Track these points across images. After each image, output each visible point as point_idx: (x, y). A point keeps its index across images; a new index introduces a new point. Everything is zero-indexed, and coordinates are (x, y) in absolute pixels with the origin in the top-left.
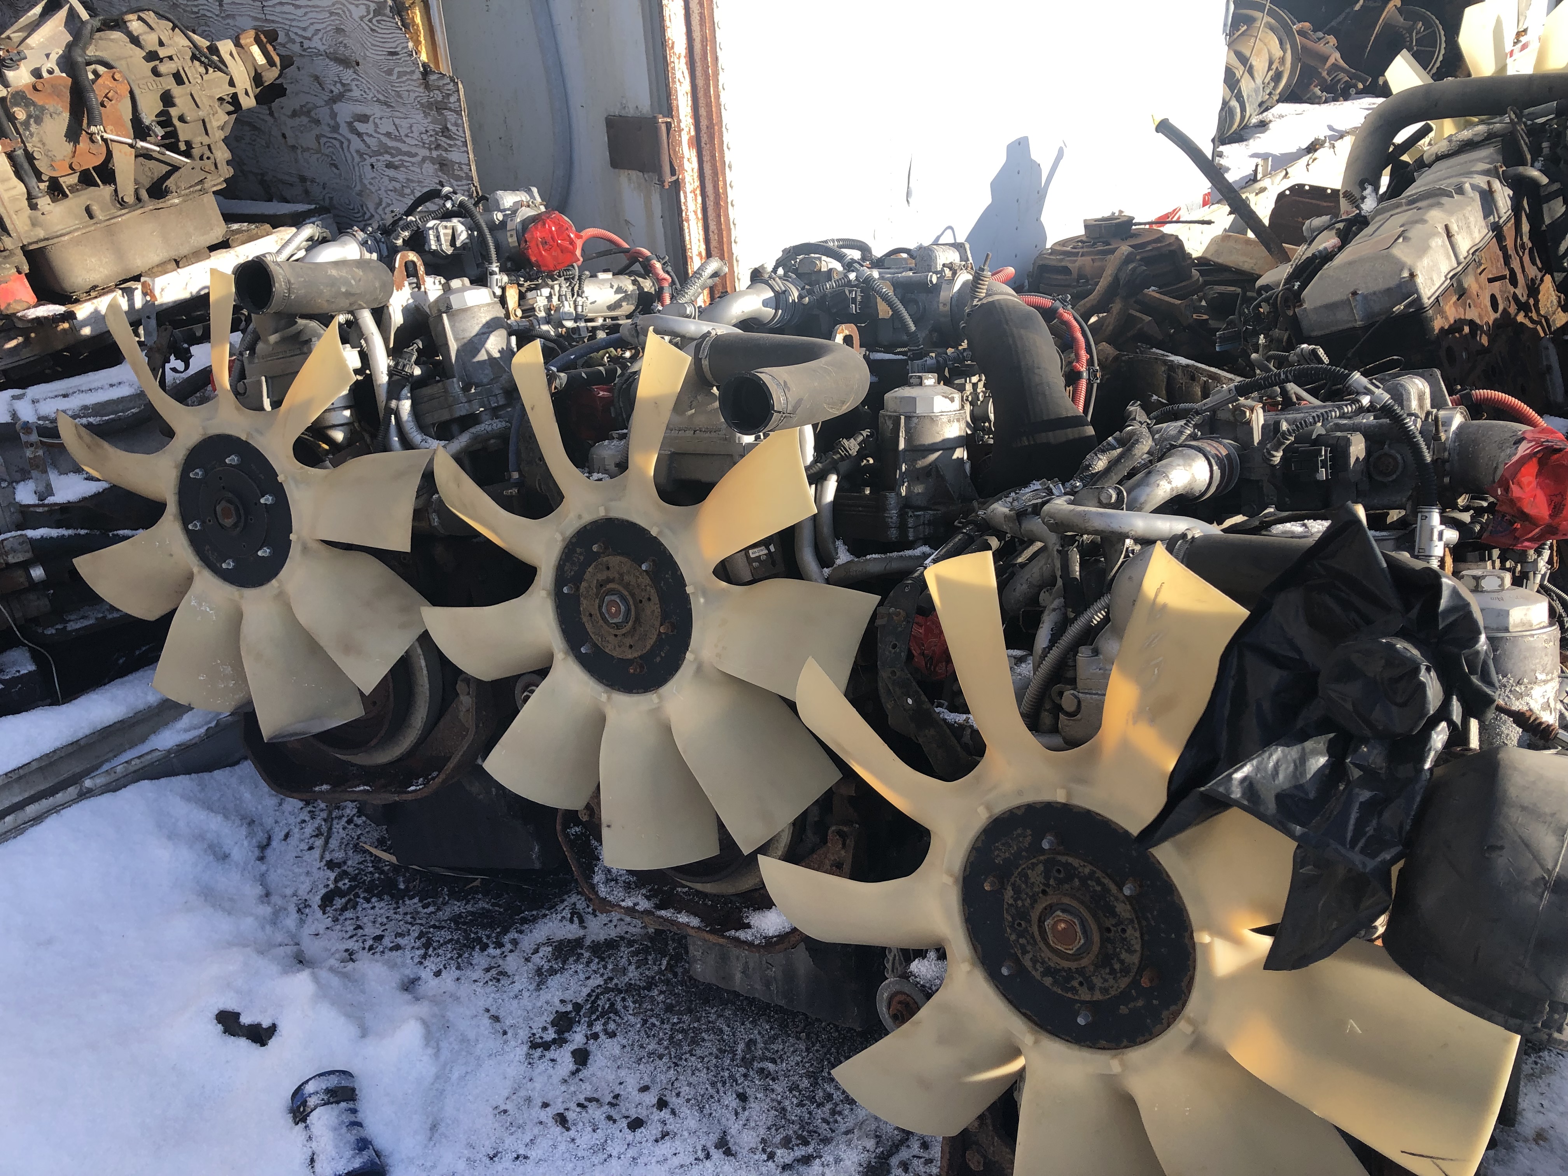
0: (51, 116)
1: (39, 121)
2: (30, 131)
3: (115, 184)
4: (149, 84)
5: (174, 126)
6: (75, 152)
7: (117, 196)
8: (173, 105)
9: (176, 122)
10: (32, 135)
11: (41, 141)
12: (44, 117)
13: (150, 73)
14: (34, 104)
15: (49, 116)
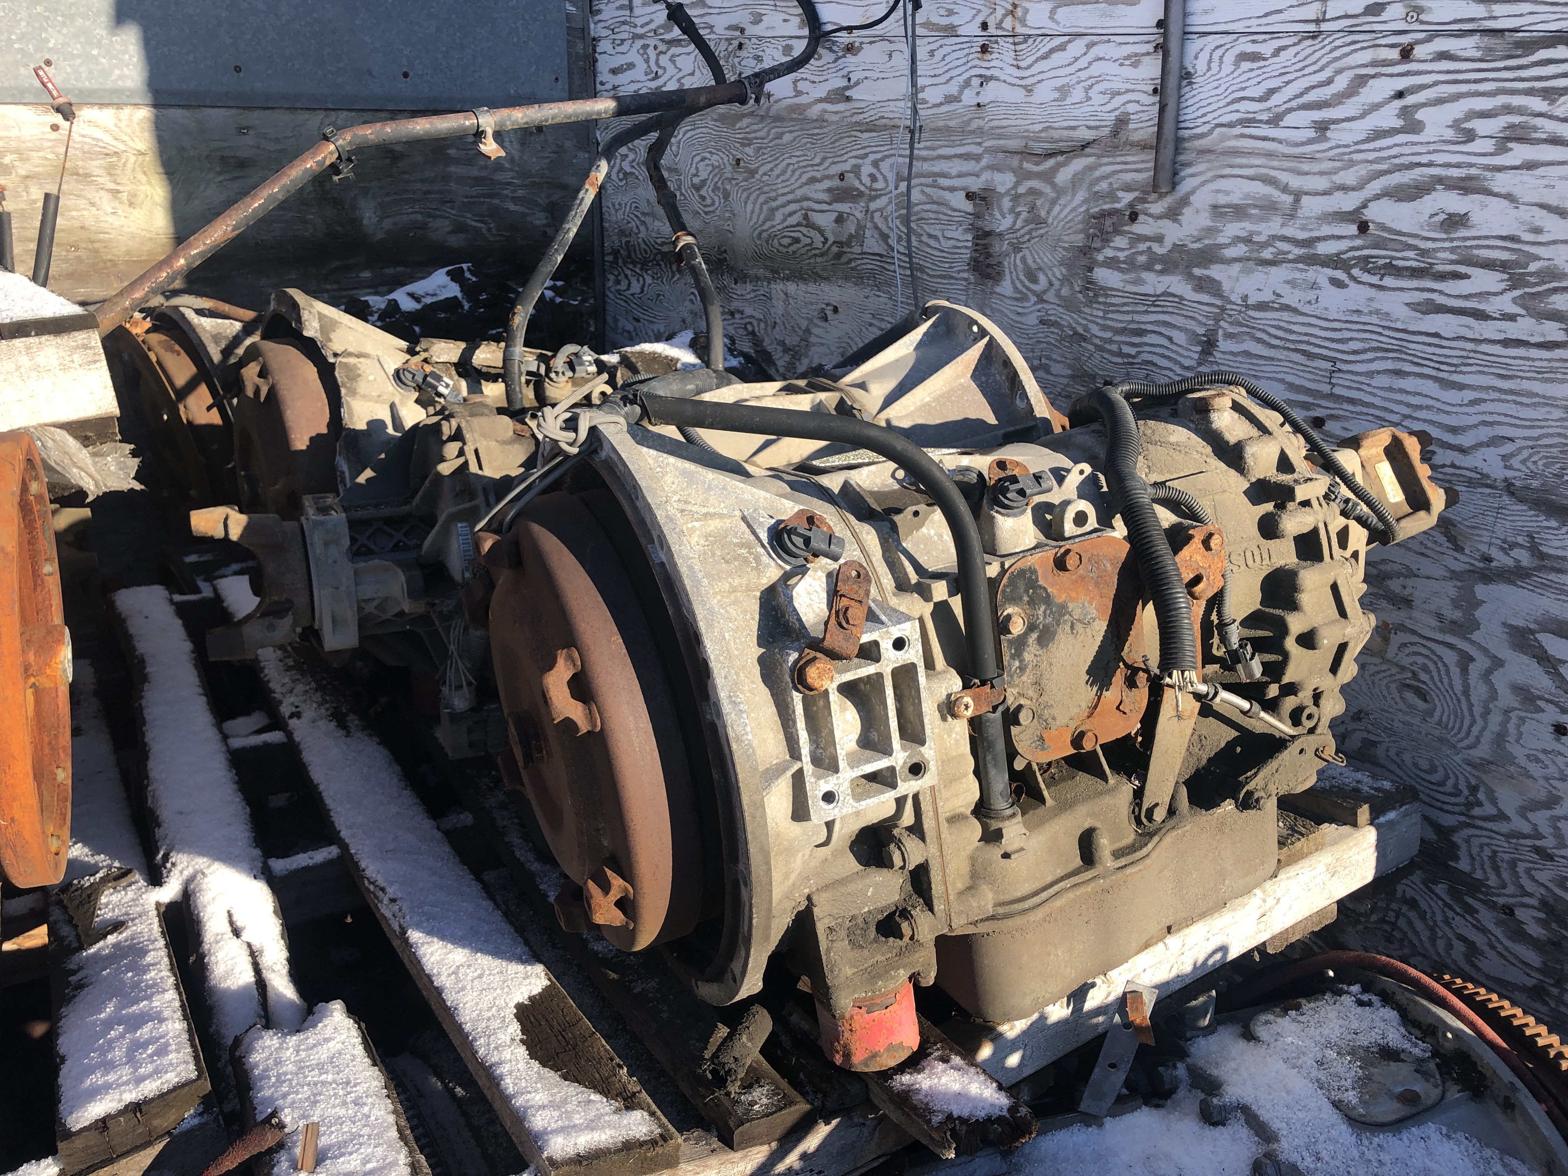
0: (1072, 627)
1: (1046, 637)
2: (1021, 661)
3: (1143, 779)
4: (1249, 555)
5: (1286, 656)
6: (1096, 707)
7: (1140, 805)
8: (1293, 606)
9: (1290, 643)
10: (1022, 669)
11: (1037, 683)
12: (1060, 630)
13: (1255, 531)
14: (1047, 600)
15: (1067, 628)
